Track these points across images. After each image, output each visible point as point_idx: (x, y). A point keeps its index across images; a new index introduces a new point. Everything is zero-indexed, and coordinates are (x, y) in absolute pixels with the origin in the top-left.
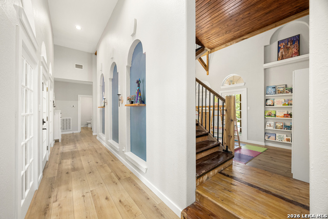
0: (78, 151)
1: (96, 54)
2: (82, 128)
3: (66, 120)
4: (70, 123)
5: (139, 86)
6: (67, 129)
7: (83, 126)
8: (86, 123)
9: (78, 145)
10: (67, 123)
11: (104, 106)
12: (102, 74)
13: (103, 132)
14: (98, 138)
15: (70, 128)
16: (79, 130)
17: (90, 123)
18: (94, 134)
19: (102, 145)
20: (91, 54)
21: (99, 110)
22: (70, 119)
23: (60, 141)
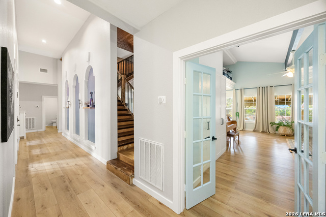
0: (45, 144)
1: (61, 60)
2: (47, 127)
3: (30, 119)
4: (33, 122)
5: (92, 96)
6: (30, 128)
7: (47, 125)
8: (51, 122)
9: (43, 140)
10: (30, 122)
11: (69, 107)
12: (67, 81)
13: (68, 129)
14: (63, 134)
15: (33, 127)
16: (44, 129)
17: (55, 122)
18: (59, 132)
19: (66, 139)
20: (57, 59)
21: (64, 110)
22: (33, 119)
23: (25, 138)
